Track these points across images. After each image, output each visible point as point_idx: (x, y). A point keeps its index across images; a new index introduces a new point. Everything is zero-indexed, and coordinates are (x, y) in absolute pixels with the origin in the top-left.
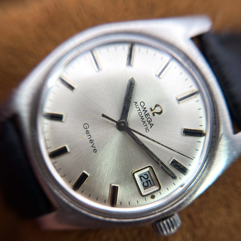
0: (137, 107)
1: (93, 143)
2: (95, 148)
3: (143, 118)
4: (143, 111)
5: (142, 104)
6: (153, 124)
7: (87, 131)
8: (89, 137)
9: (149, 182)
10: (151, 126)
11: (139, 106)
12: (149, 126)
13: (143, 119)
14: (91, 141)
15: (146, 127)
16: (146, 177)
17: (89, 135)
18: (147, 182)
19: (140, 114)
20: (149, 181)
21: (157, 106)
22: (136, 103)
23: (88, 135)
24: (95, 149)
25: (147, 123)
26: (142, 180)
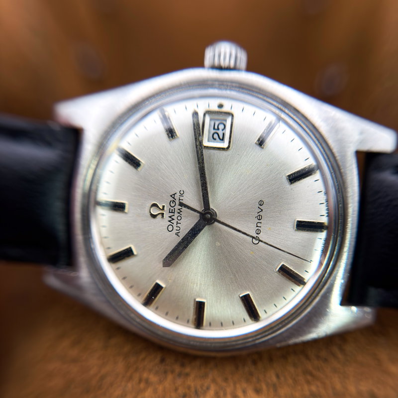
0: (178, 229)
1: (259, 214)
2: (260, 207)
3: (179, 211)
4: (173, 219)
5: (170, 228)
6: (171, 196)
7: (258, 234)
8: (259, 225)
9: (216, 127)
10: (174, 195)
11: (175, 228)
12: (177, 197)
13: (179, 209)
14: (259, 217)
15: (181, 198)
16: (216, 136)
17: (257, 228)
18: (218, 129)
19: (179, 218)
20: (214, 128)
21: (154, 216)
22: (177, 234)
23: (259, 228)
24: (261, 205)
25: (177, 202)
26: (223, 134)
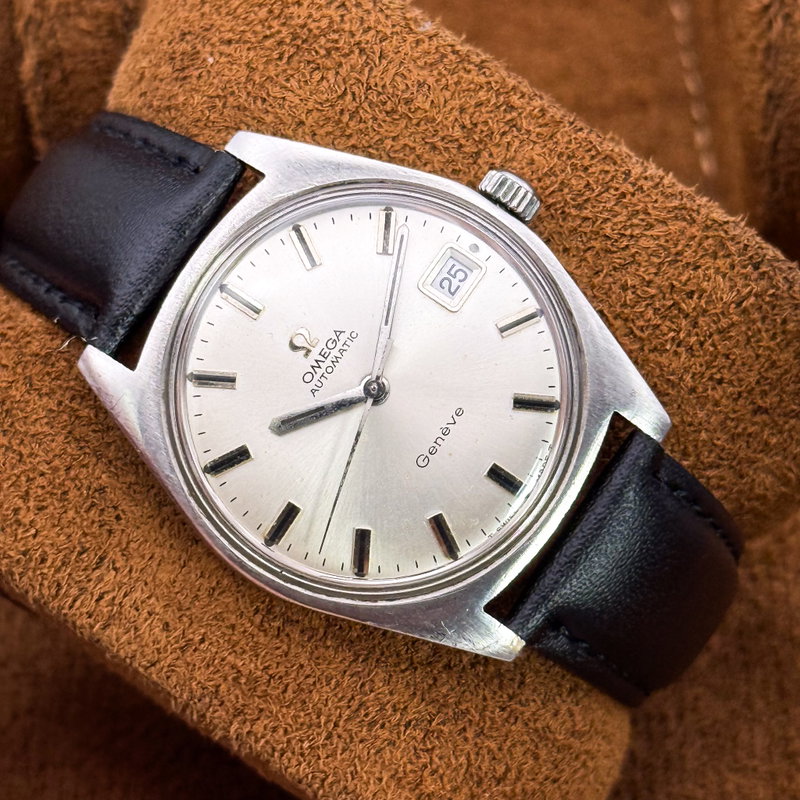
0: (320, 385)
1: (446, 426)
2: (455, 416)
4: (319, 367)
5: (308, 377)
7: (431, 453)
8: (439, 441)
9: (453, 272)
10: (341, 332)
11: (315, 381)
12: (343, 338)
14: (446, 432)
16: (446, 284)
17: (435, 445)
18: (454, 276)
19: (330, 370)
20: (449, 273)
21: (294, 347)
22: (313, 392)
23: (437, 447)
24: (457, 415)
25: (339, 345)
26: (458, 287)
